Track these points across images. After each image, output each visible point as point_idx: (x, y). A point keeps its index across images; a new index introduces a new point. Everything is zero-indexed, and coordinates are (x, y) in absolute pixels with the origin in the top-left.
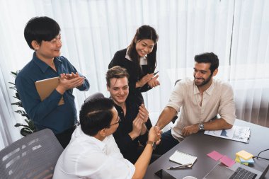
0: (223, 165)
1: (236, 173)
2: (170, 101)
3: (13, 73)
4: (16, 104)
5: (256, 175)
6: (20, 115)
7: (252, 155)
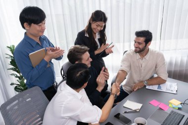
0: (161, 109)
1: (170, 115)
2: (121, 66)
3: (8, 47)
4: (11, 69)
5: (184, 116)
6: (14, 77)
7: (180, 102)
